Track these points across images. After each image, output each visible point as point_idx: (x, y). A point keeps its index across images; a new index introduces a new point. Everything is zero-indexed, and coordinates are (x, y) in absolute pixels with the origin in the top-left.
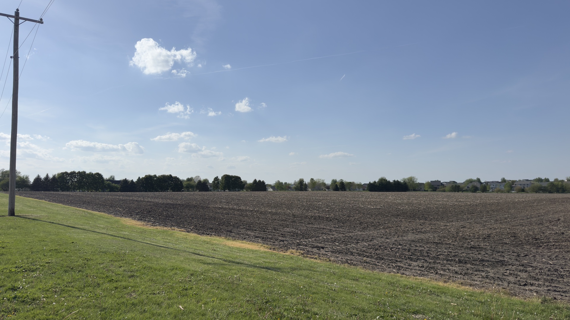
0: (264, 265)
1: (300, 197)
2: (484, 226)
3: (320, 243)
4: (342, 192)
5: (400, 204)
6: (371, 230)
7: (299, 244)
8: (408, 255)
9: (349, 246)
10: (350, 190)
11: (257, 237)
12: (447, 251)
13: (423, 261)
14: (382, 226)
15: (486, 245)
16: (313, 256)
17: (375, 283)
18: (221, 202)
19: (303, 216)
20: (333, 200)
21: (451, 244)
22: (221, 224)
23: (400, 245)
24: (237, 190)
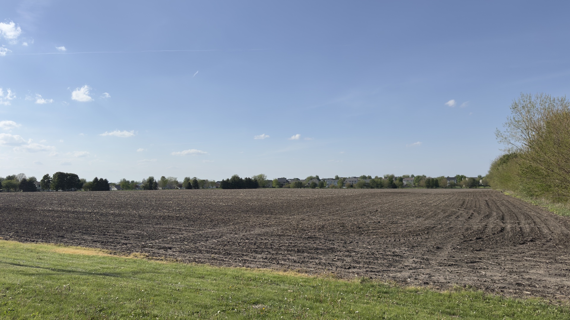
0: (101, 271)
1: (149, 196)
2: (320, 218)
3: (168, 244)
4: (195, 190)
5: (250, 200)
6: (222, 227)
7: (144, 247)
8: (254, 248)
9: (198, 244)
10: (203, 188)
11: (95, 242)
12: (288, 242)
13: (267, 253)
14: (232, 222)
15: (320, 235)
16: (159, 258)
17: (221, 278)
18: (51, 204)
19: (151, 217)
20: (185, 198)
21: (292, 235)
22: (51, 229)
23: (247, 239)
24: (73, 190)
